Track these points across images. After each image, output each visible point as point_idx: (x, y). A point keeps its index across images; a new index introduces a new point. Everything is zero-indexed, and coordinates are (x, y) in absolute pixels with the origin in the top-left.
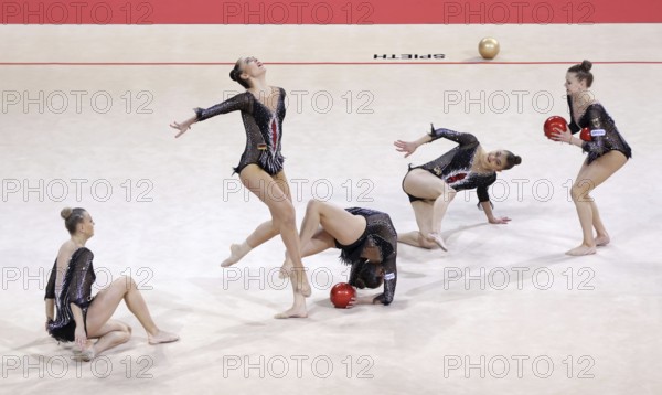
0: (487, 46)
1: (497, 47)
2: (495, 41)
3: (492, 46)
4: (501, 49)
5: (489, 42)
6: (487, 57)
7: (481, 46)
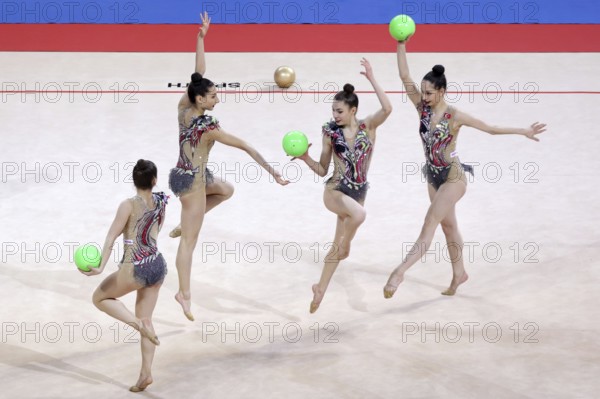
0: (283, 75)
1: (293, 76)
2: (291, 70)
3: (288, 75)
4: (297, 78)
5: (285, 71)
6: (283, 86)
7: (277, 75)
